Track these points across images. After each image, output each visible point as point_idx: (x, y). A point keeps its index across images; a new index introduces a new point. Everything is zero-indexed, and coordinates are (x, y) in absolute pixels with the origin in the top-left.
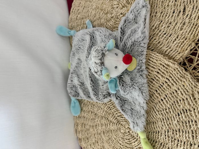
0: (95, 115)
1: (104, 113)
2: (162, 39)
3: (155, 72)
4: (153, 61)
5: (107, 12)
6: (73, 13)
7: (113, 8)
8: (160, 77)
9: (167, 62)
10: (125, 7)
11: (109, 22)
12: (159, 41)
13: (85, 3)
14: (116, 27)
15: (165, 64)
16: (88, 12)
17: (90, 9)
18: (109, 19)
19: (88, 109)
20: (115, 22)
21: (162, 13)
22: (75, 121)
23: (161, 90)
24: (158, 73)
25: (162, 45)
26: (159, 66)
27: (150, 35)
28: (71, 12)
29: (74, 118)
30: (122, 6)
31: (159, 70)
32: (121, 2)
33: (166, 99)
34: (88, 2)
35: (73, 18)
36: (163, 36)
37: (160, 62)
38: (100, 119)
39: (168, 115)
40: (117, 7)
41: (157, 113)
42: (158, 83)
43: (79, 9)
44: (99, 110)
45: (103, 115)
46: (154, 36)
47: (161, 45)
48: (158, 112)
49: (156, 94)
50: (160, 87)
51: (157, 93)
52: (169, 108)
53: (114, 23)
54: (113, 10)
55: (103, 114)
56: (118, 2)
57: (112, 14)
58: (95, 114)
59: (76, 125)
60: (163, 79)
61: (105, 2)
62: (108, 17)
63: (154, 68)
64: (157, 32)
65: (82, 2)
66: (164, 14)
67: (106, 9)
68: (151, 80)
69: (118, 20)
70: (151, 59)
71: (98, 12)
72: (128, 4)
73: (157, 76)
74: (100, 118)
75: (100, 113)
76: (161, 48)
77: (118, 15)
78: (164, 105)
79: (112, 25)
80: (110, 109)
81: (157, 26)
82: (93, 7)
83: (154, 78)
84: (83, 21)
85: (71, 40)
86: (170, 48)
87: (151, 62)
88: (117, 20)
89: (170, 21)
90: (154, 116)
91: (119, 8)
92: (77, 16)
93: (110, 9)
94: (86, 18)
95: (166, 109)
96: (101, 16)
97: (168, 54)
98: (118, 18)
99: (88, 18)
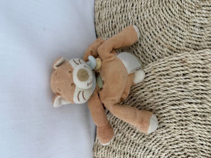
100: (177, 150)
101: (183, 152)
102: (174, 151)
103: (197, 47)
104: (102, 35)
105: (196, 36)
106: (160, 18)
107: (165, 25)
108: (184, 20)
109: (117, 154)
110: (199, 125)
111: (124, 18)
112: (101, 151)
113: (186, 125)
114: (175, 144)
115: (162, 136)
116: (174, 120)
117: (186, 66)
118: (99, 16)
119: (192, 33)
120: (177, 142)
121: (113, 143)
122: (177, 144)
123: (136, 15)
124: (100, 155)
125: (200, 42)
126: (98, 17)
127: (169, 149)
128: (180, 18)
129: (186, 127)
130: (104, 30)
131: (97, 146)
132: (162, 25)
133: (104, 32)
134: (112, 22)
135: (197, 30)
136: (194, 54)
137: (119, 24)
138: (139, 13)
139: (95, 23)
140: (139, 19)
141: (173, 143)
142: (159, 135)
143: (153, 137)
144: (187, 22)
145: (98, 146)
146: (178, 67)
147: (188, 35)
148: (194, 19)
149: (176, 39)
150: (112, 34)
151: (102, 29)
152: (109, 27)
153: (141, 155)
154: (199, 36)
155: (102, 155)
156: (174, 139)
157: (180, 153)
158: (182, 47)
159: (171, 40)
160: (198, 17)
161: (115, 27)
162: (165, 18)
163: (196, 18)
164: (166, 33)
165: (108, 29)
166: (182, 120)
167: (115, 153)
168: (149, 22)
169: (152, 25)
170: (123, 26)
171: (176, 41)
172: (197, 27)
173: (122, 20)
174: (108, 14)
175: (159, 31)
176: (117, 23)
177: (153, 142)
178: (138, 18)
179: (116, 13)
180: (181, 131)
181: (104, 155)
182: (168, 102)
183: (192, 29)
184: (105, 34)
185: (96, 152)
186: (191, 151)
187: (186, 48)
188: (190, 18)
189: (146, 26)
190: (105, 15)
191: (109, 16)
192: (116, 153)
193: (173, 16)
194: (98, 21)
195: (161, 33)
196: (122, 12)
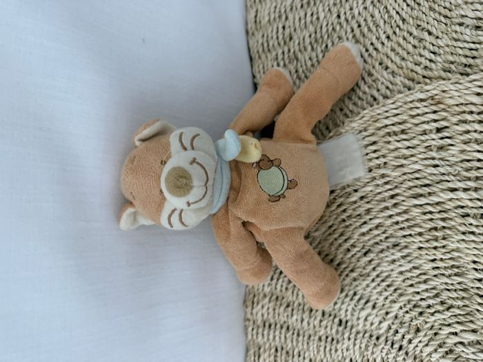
100: (426, 295)
101: (439, 300)
102: (418, 297)
103: (468, 70)
104: (263, 56)
105: (466, 45)
106: (388, 12)
107: (398, 26)
108: (440, 14)
109: (294, 312)
110: (472, 238)
111: (308, 19)
112: (260, 306)
113: (444, 239)
114: (420, 283)
115: (392, 267)
116: (419, 230)
117: (444, 110)
118: (256, 16)
119: (456, 40)
120: (424, 277)
121: (287, 289)
122: (425, 282)
123: (335, 10)
124: (260, 314)
125: (474, 58)
126: (253, 20)
127: (407, 295)
128: (431, 9)
129: (445, 242)
130: (265, 45)
131: (252, 296)
132: (392, 27)
133: (266, 49)
134: (284, 28)
135: (468, 34)
136: (461, 84)
137: (298, 31)
138: (341, 6)
139: (247, 32)
140: (343, 17)
141: (417, 280)
142: (385, 264)
143: (374, 269)
144: (446, 17)
145: (254, 296)
146: (427, 113)
147: (448, 46)
148: (462, 9)
149: (421, 56)
150: (283, 53)
151: (263, 44)
152: (278, 38)
153: (347, 311)
154: (473, 46)
155: (263, 315)
156: (418, 272)
157: (431, 302)
158: (436, 73)
159: (411, 60)
160: (470, 6)
161: (291, 38)
162: (397, 13)
163: (465, 6)
164: (399, 45)
165: (276, 43)
166: (436, 229)
167: (290, 309)
168: (363, 24)
169: (370, 30)
170: (307, 35)
171: (423, 60)
172: (468, 26)
173: (305, 23)
174: (275, 12)
175: (386, 41)
176: (295, 30)
177: (373, 280)
178: (339, 16)
179: (291, 9)
180: (434, 251)
181: (268, 314)
182: (404, 191)
183: (456, 32)
184: (269, 55)
185: (250, 308)
186: (454, 295)
187: (443, 74)
188: (453, 7)
189: (357, 32)
190: (269, 14)
191: (277, 15)
192: (293, 310)
193: (416, 6)
194: (254, 27)
195: (389, 46)
196: (305, 6)
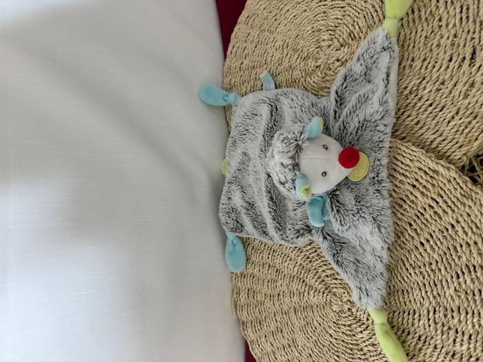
0: (277, 272)
1: (296, 269)
2: (424, 116)
3: (407, 184)
4: (404, 162)
5: (307, 56)
6: (233, 55)
7: (319, 47)
8: (418, 195)
9: (432, 165)
10: (347, 47)
11: (310, 76)
12: (416, 120)
13: (259, 35)
14: (326, 88)
15: (429, 168)
16: (265, 55)
17: (271, 47)
18: (310, 70)
19: (262, 259)
20: (324, 78)
21: (425, 60)
22: (234, 283)
23: (420, 223)
24: (414, 186)
25: (425, 128)
26: (416, 173)
27: (399, 106)
28: (229, 52)
29: (232, 278)
30: (339, 45)
31: (417, 180)
32: (337, 36)
33: (431, 243)
34: (266, 33)
35: (233, 66)
36: (426, 110)
37: (419, 164)
38: (288, 282)
39: (435, 276)
40: (329, 46)
41: (411, 271)
42: (413, 208)
43: (245, 48)
44: (286, 261)
45: (295, 274)
46: (408, 108)
47: (421, 128)
48: (414, 268)
49: (409, 232)
50: (418, 217)
51: (411, 229)
52: (437, 262)
53: (320, 79)
54: (320, 52)
55: (293, 272)
56: (331, 35)
57: (317, 59)
58: (277, 270)
59: (235, 292)
60: (425, 199)
61: (303, 34)
62: (309, 65)
63: (406, 176)
64: (414, 101)
65: (252, 33)
66: (429, 63)
67: (305, 49)
68: (400, 202)
69: (331, 72)
70: (400, 158)
71: (287, 55)
72: (352, 39)
73: (411, 193)
74: (288, 279)
75: (288, 268)
76: (422, 135)
77: (329, 62)
78: (425, 255)
79: (316, 84)
80: (309, 260)
81: (414, 89)
82: (277, 44)
83: (404, 198)
84: (254, 72)
85: (227, 113)
86: (441, 135)
87: (400, 164)
88: (328, 72)
89: (441, 78)
90: (405, 278)
91: (332, 47)
92: (242, 63)
93: (313, 49)
94: (260, 66)
95: (431, 264)
96: (293, 64)
97: (437, 147)
98: (330, 69)
99: (265, 66)
